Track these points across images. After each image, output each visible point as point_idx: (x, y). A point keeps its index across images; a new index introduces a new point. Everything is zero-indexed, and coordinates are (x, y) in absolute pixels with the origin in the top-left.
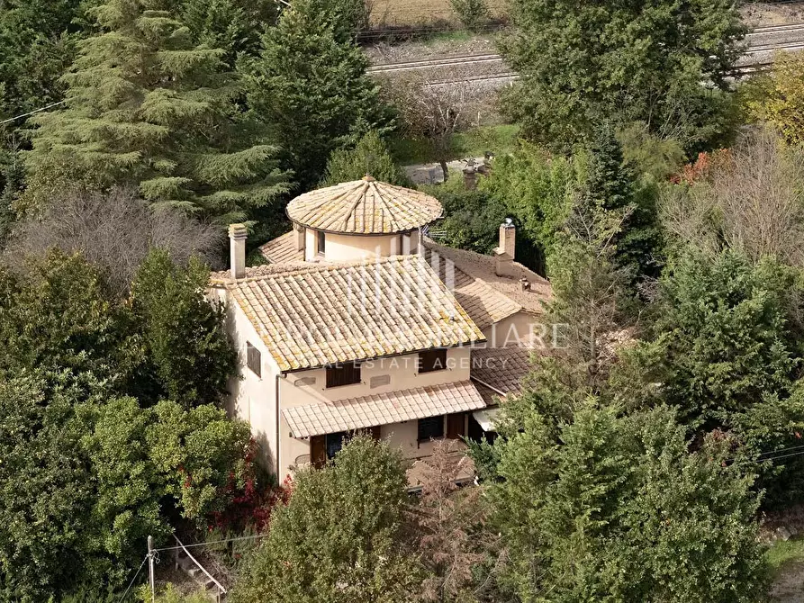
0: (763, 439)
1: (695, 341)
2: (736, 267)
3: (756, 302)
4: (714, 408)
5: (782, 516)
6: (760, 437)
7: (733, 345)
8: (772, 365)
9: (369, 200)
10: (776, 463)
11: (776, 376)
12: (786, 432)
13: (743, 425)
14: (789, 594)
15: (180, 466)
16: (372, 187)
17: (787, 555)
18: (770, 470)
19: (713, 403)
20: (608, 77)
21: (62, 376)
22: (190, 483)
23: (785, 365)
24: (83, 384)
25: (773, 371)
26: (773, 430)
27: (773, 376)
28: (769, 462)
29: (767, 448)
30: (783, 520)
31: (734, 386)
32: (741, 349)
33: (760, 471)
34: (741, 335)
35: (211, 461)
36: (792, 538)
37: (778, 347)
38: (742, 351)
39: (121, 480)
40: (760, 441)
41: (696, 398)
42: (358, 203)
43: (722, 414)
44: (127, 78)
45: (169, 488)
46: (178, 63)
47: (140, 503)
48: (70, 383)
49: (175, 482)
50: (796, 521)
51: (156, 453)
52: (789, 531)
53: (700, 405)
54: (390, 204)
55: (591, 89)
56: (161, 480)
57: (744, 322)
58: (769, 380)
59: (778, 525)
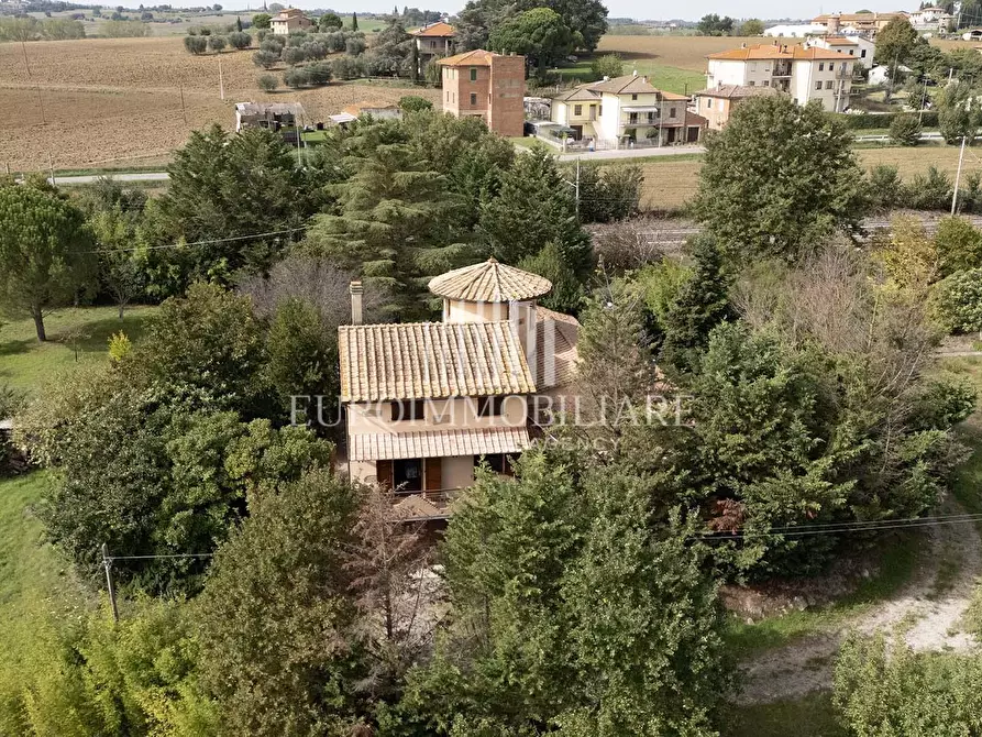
0: (773, 514)
1: (715, 411)
2: (767, 345)
3: (778, 381)
4: (727, 476)
5: (802, 585)
6: (769, 511)
7: (748, 418)
8: (789, 443)
9: (488, 276)
10: (788, 538)
11: (794, 453)
12: (798, 510)
13: (754, 498)
14: (788, 671)
15: (247, 474)
16: (494, 267)
17: (800, 627)
18: (782, 544)
19: (726, 472)
20: (758, 226)
21: (180, 390)
22: (255, 490)
23: (804, 444)
24: (196, 398)
25: (788, 448)
26: (783, 506)
27: (790, 453)
28: (781, 537)
29: (778, 522)
30: (803, 590)
31: (745, 459)
32: (757, 424)
33: (770, 544)
34: (757, 410)
35: (281, 473)
36: (809, 609)
37: (797, 426)
38: (759, 426)
39: (194, 482)
40: (770, 515)
41: (707, 466)
42: (478, 278)
43: (734, 484)
44: (369, 189)
45: (239, 493)
46: (402, 179)
47: (208, 504)
48: (186, 395)
49: (244, 488)
50: (817, 592)
51: (230, 460)
52: (807, 601)
53: (713, 473)
54: (503, 281)
55: (743, 233)
56: (231, 485)
57: (762, 398)
58: (786, 456)
59: (797, 594)
